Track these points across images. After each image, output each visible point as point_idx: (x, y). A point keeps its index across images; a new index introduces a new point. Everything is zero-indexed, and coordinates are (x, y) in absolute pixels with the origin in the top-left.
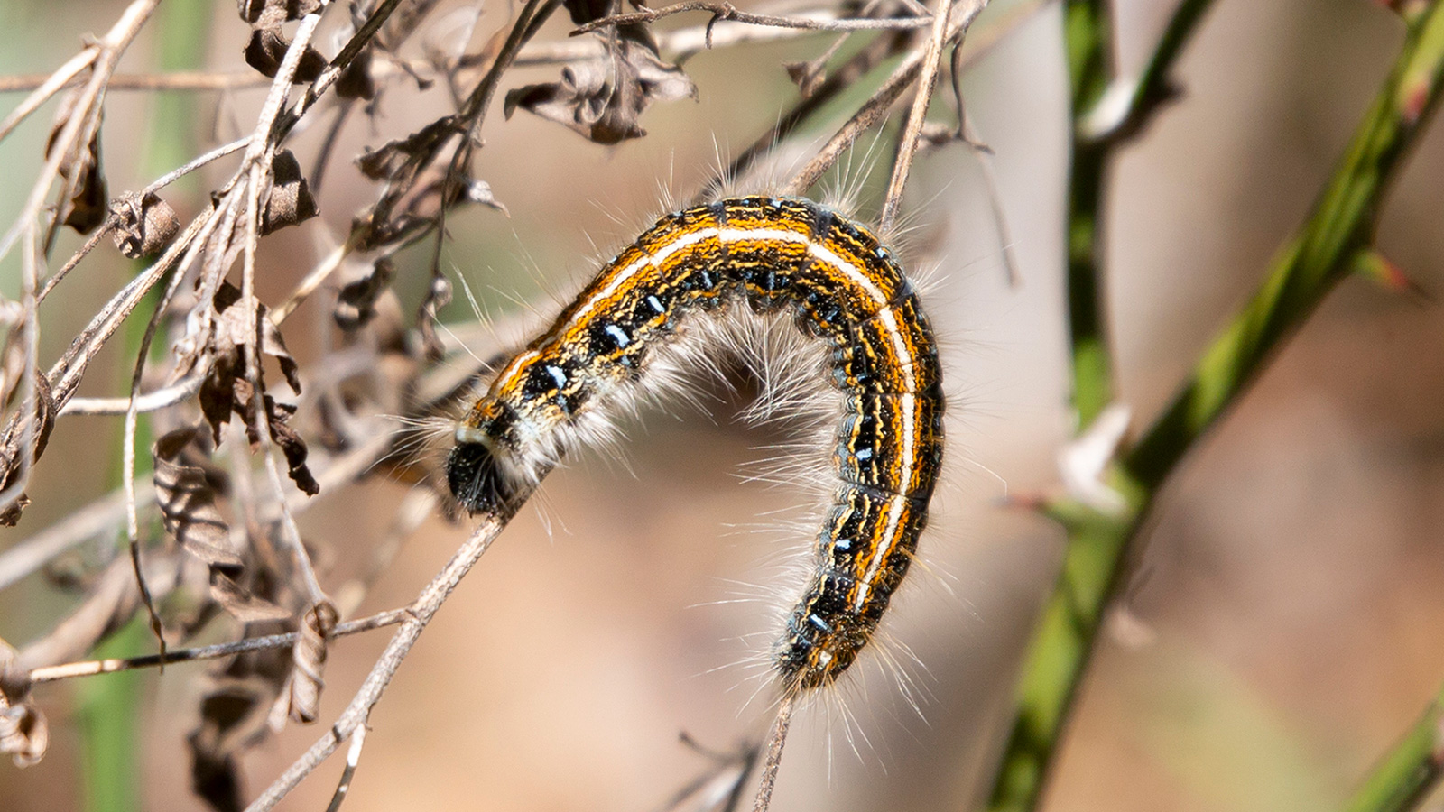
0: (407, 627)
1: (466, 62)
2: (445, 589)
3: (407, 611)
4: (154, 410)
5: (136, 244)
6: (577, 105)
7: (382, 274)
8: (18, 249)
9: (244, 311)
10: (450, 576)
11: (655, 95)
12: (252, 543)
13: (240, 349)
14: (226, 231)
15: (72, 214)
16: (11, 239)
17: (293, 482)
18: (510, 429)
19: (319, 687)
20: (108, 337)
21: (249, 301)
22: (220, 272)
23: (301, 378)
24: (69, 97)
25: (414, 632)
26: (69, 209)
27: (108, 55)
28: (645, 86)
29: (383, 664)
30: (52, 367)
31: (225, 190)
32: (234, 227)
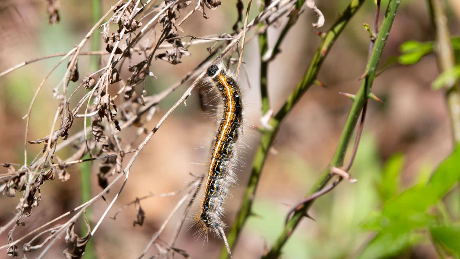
0: (136, 152)
1: (147, 49)
2: (144, 145)
3: (137, 149)
4: (91, 116)
5: (88, 87)
6: (169, 57)
7: (133, 89)
8: (62, 85)
9: (106, 97)
10: (144, 143)
11: (183, 55)
12: (109, 139)
13: (106, 104)
14: (103, 82)
15: (72, 78)
16: (61, 83)
17: (116, 129)
19: (121, 167)
20: (83, 104)
21: (107, 95)
22: (102, 89)
23: (117, 109)
24: (72, 56)
25: (138, 153)
26: (72, 77)
27: (79, 49)
28: (181, 53)
29: (132, 159)
30: (73, 110)
31: (102, 74)
32: (104, 81)
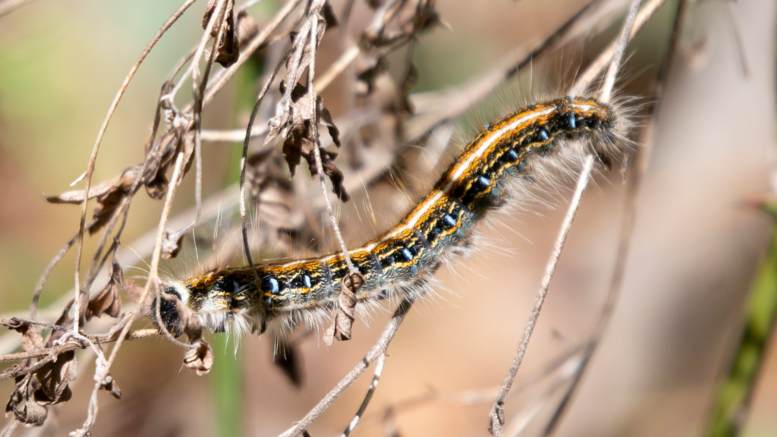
7: (381, 64)
9: (308, 101)
13: (306, 121)
15: (218, 57)
17: (335, 194)
18: (201, 298)
19: (352, 320)
21: (312, 93)
22: (295, 80)
26: (217, 54)
32: (303, 53)
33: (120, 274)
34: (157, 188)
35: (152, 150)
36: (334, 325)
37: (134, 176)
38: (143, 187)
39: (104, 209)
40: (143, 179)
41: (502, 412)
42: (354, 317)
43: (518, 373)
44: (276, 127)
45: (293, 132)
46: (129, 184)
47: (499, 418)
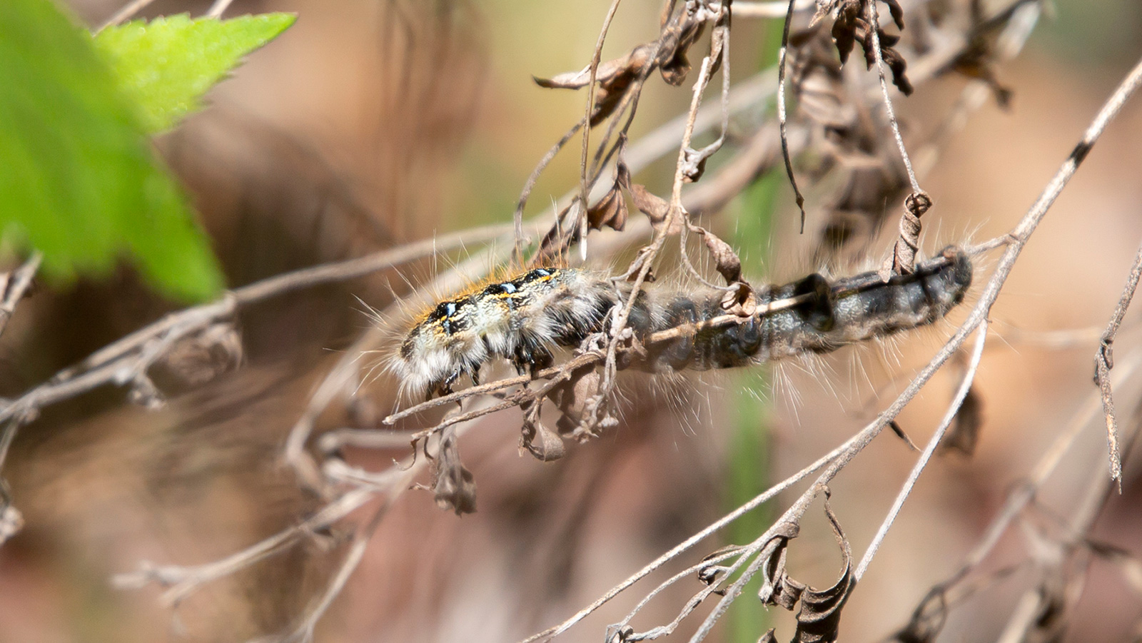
0: (1012, 247)
2: (1038, 217)
3: (1011, 235)
10: (1040, 207)
17: (895, 87)
33: (626, 177)
34: (675, 71)
35: (670, 24)
36: (893, 256)
37: (646, 56)
38: (657, 71)
39: (608, 96)
40: (658, 60)
41: (1110, 353)
42: (918, 247)
43: (1130, 304)
44: (824, 6)
45: (846, 11)
46: (640, 65)
47: (1106, 360)
